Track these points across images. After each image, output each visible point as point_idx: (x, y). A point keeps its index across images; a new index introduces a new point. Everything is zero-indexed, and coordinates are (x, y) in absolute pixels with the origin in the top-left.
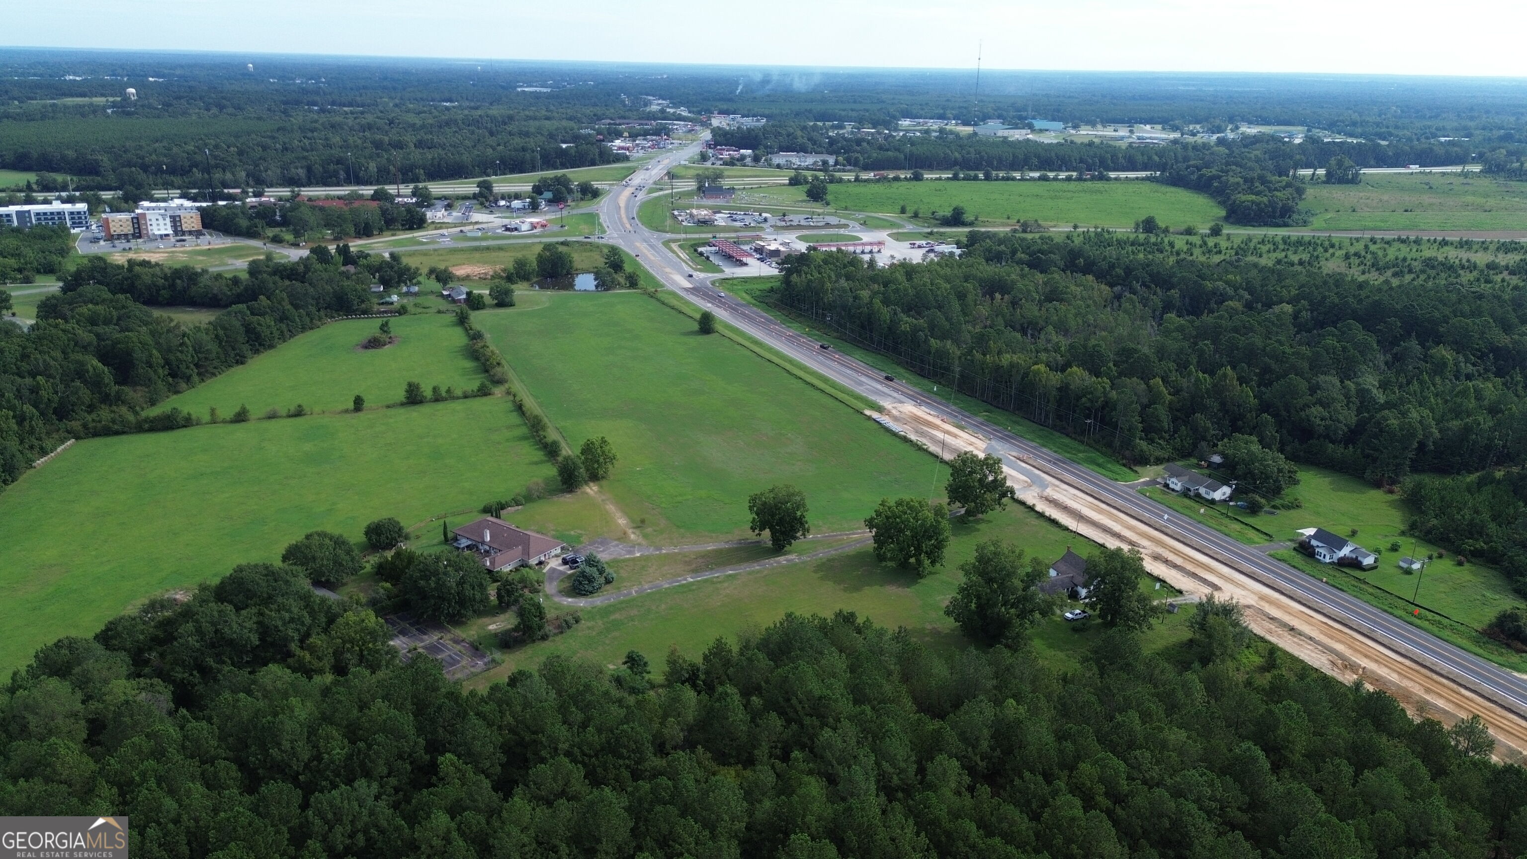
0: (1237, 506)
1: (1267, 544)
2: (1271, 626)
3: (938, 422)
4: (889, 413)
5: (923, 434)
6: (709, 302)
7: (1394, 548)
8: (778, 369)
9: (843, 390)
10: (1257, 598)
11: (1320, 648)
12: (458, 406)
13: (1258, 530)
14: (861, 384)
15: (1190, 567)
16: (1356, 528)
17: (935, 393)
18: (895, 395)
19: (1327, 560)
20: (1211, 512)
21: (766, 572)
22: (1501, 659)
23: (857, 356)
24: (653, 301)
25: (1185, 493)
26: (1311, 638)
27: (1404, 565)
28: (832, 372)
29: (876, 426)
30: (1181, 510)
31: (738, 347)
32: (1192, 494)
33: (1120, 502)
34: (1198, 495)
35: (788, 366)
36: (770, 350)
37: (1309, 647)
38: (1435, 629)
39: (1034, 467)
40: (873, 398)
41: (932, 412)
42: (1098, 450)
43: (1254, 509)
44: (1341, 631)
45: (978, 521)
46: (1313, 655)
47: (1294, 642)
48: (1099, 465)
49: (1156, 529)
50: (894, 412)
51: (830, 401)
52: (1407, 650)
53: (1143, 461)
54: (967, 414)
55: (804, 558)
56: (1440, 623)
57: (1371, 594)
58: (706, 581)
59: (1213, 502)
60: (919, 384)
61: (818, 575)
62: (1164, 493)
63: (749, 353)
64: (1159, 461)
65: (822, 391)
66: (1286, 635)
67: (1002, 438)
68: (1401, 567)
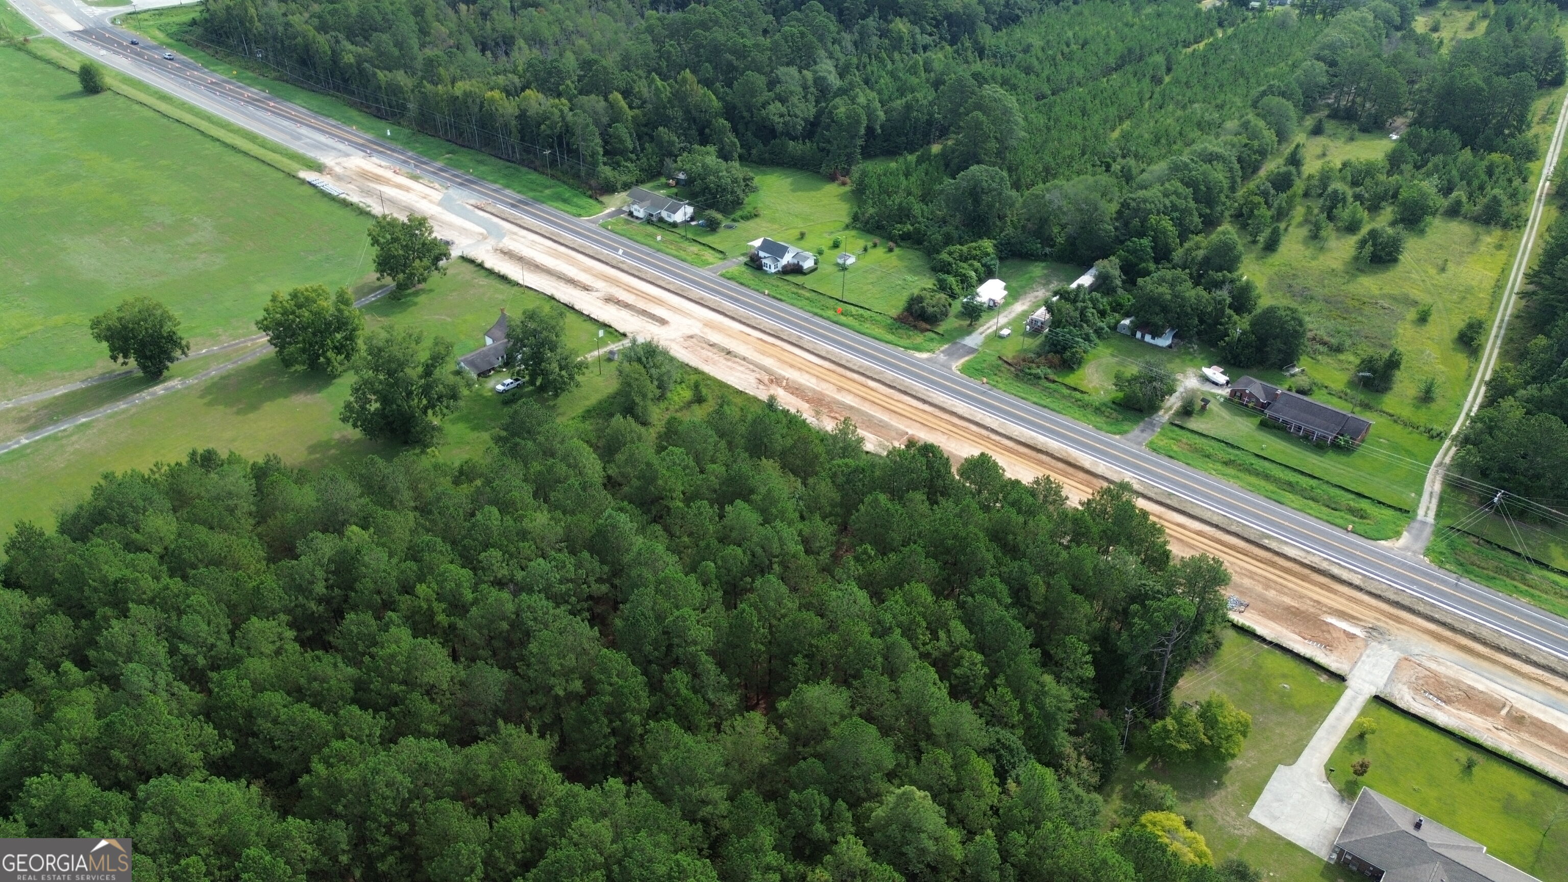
0: (698, 225)
1: (721, 263)
2: (710, 354)
3: (389, 174)
4: (331, 172)
5: (368, 193)
6: (104, 47)
7: (836, 245)
8: (188, 131)
9: (276, 149)
10: (700, 325)
11: (751, 367)
13: (714, 249)
14: (298, 137)
15: (641, 304)
16: (803, 230)
17: (391, 138)
18: (341, 146)
19: (773, 270)
20: (671, 237)
21: (134, 410)
22: (906, 342)
23: (298, 101)
24: (22, 55)
25: (649, 221)
26: (744, 359)
27: (841, 261)
28: (264, 127)
29: (311, 191)
30: (643, 240)
31: (136, 107)
32: (654, 219)
33: (579, 241)
34: (661, 220)
35: (204, 125)
36: (183, 106)
37: (741, 369)
38: (856, 324)
39: (492, 214)
40: (312, 154)
41: (383, 163)
42: (564, 182)
43: (712, 227)
44: (773, 345)
45: (416, 294)
46: (743, 376)
47: (728, 367)
48: (565, 201)
49: (613, 267)
50: (338, 169)
51: (254, 166)
52: (828, 352)
53: (609, 189)
54: (425, 159)
55: (191, 381)
56: (862, 316)
57: (808, 299)
58: (46, 439)
59: (674, 225)
60: (373, 129)
61: (205, 400)
62: (627, 222)
63: (151, 114)
64: (626, 186)
65: (246, 154)
66: (720, 359)
67: (461, 184)
68: (838, 265)
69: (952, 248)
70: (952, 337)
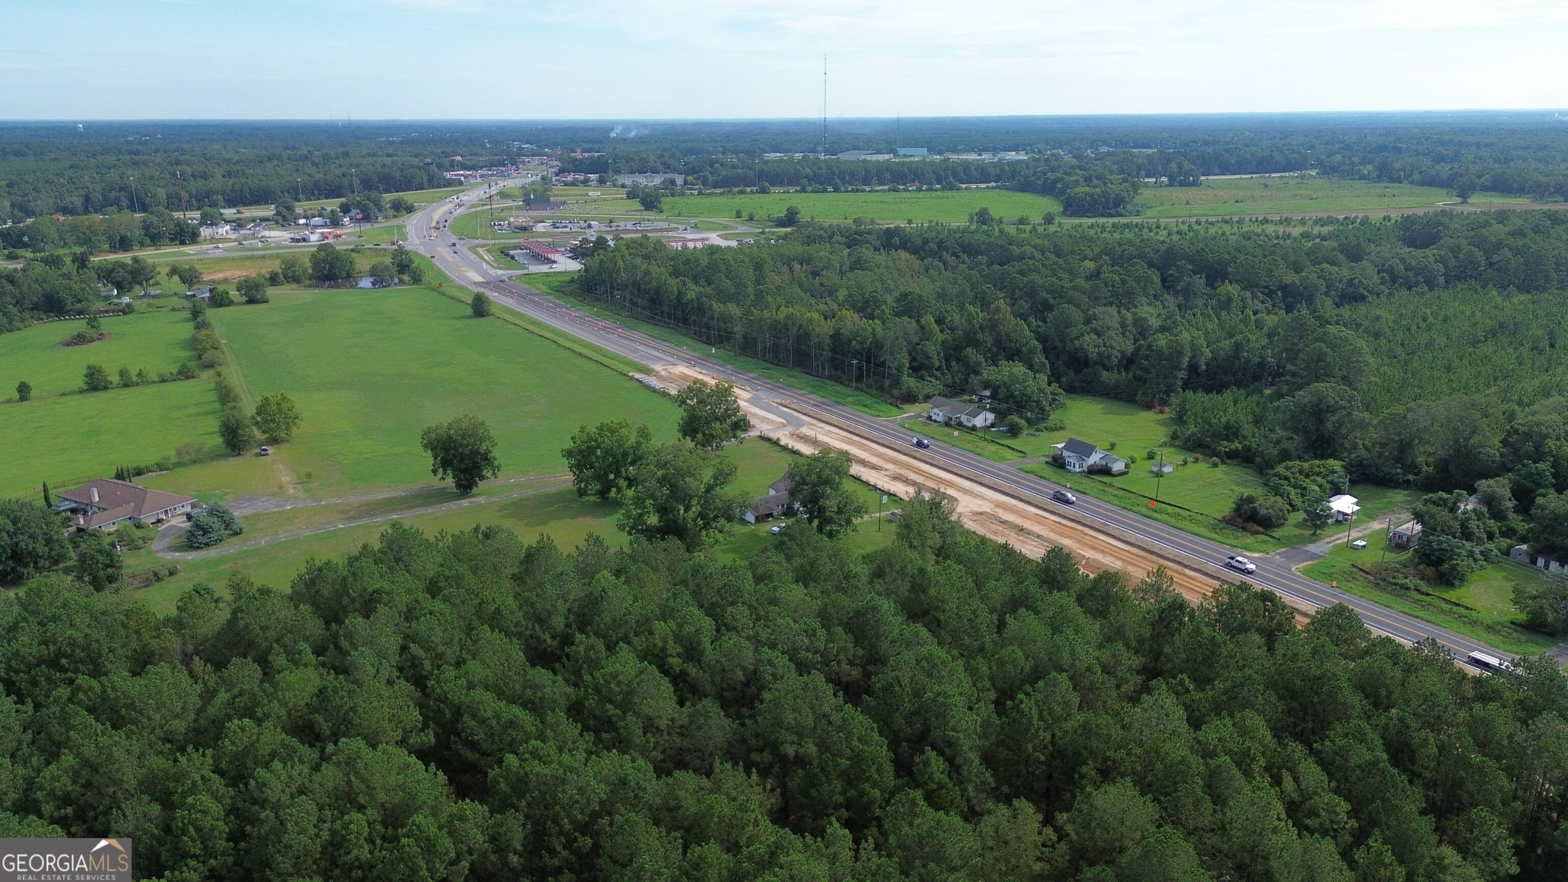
0: (999, 430)
1: (1019, 460)
2: (1000, 528)
4: (657, 374)
6: (497, 291)
7: (1151, 456)
8: (548, 343)
9: (614, 357)
11: (1046, 543)
12: (149, 390)
13: (1013, 449)
14: (636, 351)
15: (930, 484)
16: (1113, 440)
17: (715, 356)
18: (671, 359)
19: (1078, 470)
20: (968, 437)
22: (1234, 542)
23: (642, 331)
26: (1039, 536)
27: (1156, 468)
29: (638, 384)
31: (512, 327)
33: (874, 434)
35: (562, 340)
36: (548, 328)
37: (1035, 543)
38: (1173, 521)
39: (794, 410)
40: (644, 363)
41: (704, 372)
42: (868, 393)
43: (1014, 431)
44: (1073, 528)
46: (1035, 549)
47: (1019, 540)
48: (865, 406)
49: (905, 454)
50: (663, 373)
51: (594, 366)
52: (1136, 539)
53: (910, 398)
54: (741, 371)
55: (493, 499)
56: (1179, 514)
57: (1116, 496)
58: (359, 527)
60: (699, 349)
62: (924, 424)
63: (521, 330)
64: (926, 397)
65: (590, 359)
66: (1010, 533)
67: (770, 389)
68: (1152, 472)
69: (1290, 463)
70: (1292, 543)
